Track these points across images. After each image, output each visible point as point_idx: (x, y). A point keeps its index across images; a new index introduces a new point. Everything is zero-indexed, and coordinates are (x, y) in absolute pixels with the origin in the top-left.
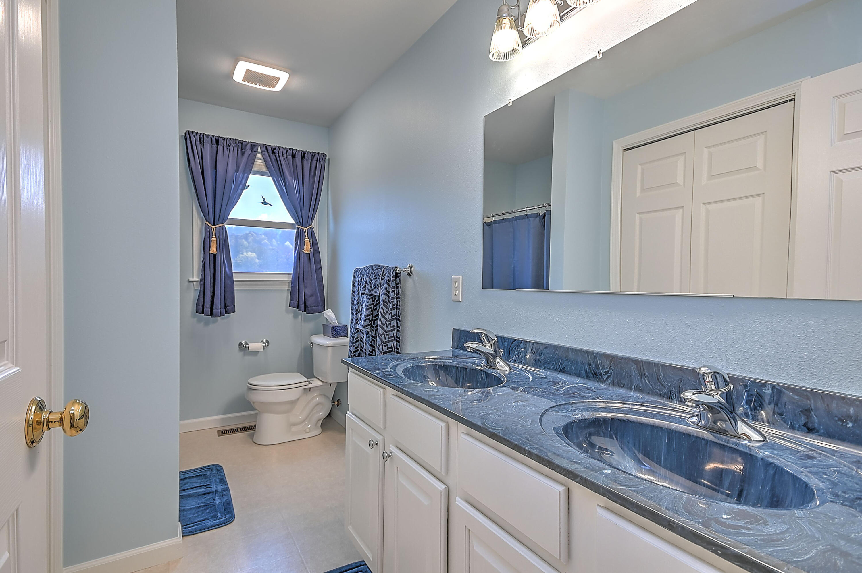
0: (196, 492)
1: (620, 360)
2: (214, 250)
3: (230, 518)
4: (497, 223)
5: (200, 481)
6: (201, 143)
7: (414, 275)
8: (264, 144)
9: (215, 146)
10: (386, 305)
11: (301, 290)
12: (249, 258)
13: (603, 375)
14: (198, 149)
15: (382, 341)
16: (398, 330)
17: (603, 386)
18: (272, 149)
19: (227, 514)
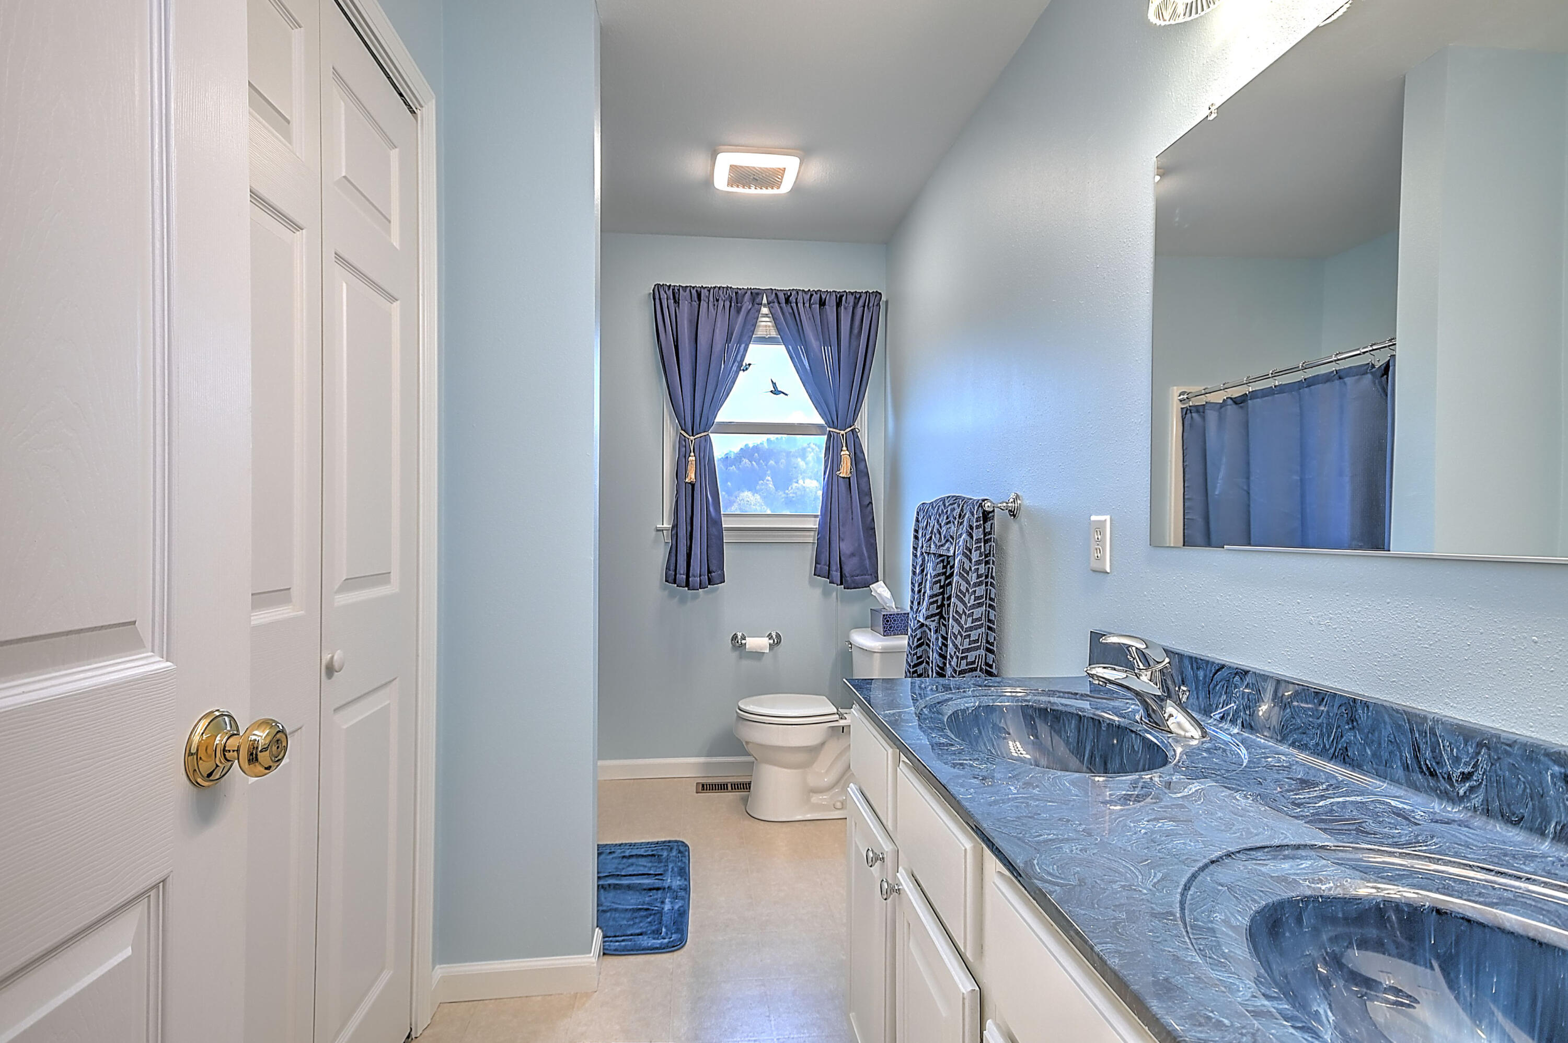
0: (640, 884)
1: (1508, 748)
2: (691, 476)
3: (678, 942)
4: (1259, 395)
5: (650, 865)
6: (675, 302)
7: (1022, 516)
8: (773, 288)
9: (695, 304)
10: (966, 575)
11: (833, 545)
12: (808, 490)
13: (1457, 781)
14: (671, 312)
15: (956, 649)
16: (990, 628)
17: (1454, 811)
18: (786, 296)
19: (675, 933)
